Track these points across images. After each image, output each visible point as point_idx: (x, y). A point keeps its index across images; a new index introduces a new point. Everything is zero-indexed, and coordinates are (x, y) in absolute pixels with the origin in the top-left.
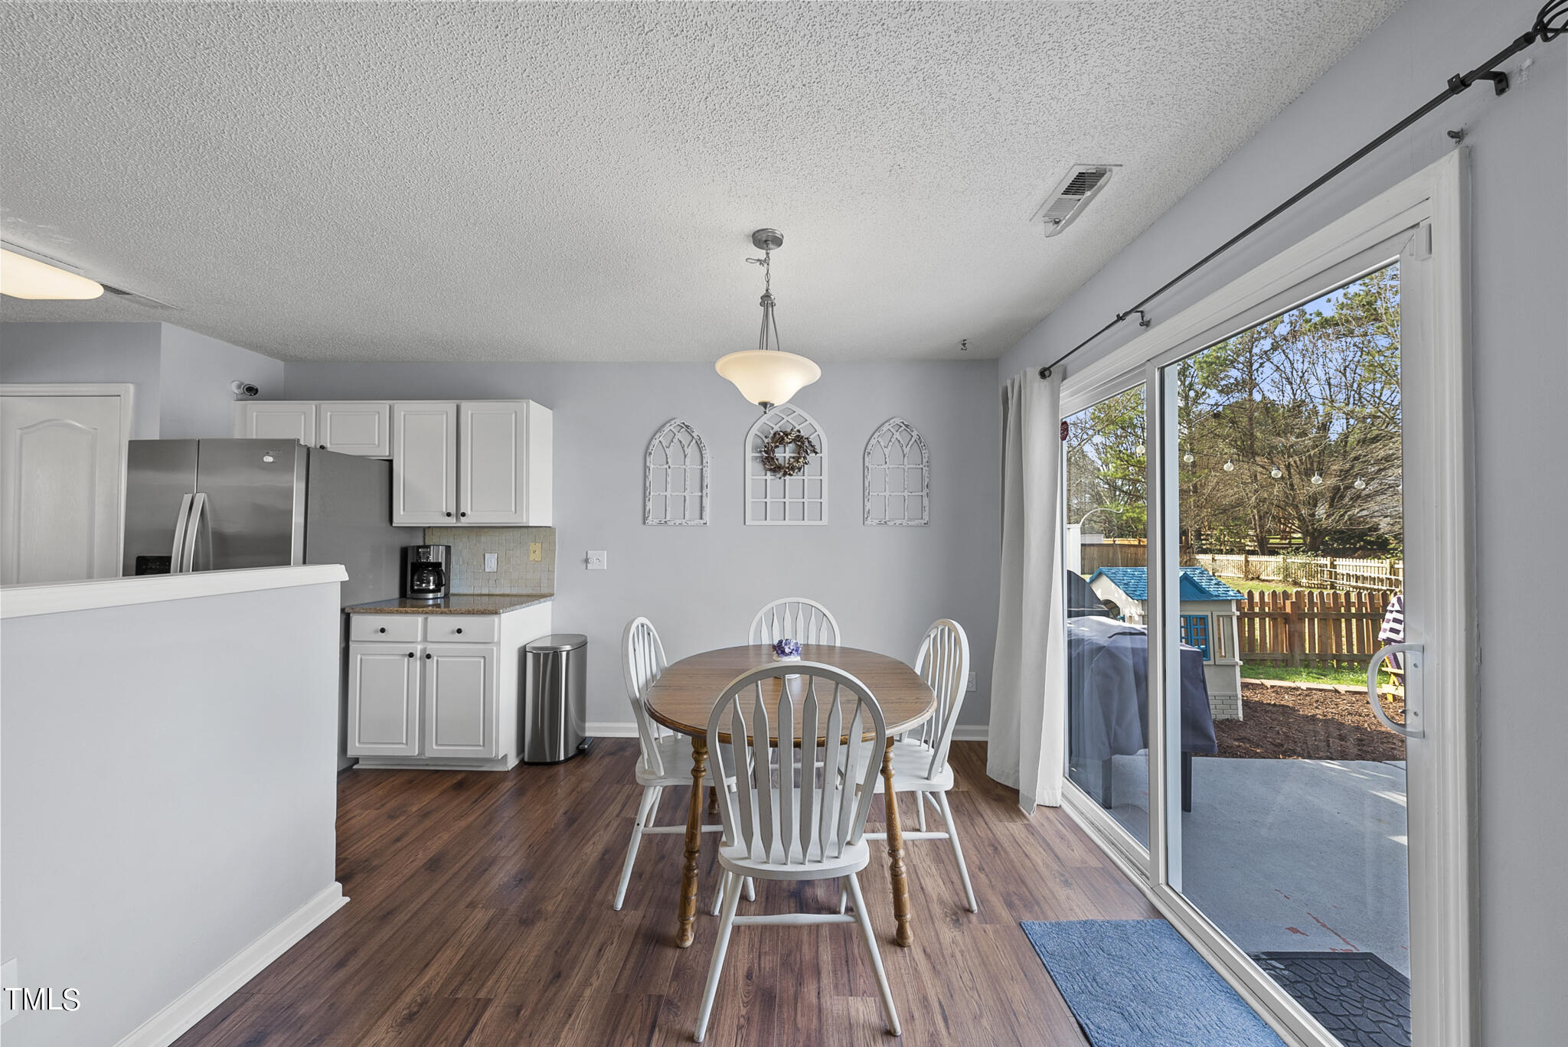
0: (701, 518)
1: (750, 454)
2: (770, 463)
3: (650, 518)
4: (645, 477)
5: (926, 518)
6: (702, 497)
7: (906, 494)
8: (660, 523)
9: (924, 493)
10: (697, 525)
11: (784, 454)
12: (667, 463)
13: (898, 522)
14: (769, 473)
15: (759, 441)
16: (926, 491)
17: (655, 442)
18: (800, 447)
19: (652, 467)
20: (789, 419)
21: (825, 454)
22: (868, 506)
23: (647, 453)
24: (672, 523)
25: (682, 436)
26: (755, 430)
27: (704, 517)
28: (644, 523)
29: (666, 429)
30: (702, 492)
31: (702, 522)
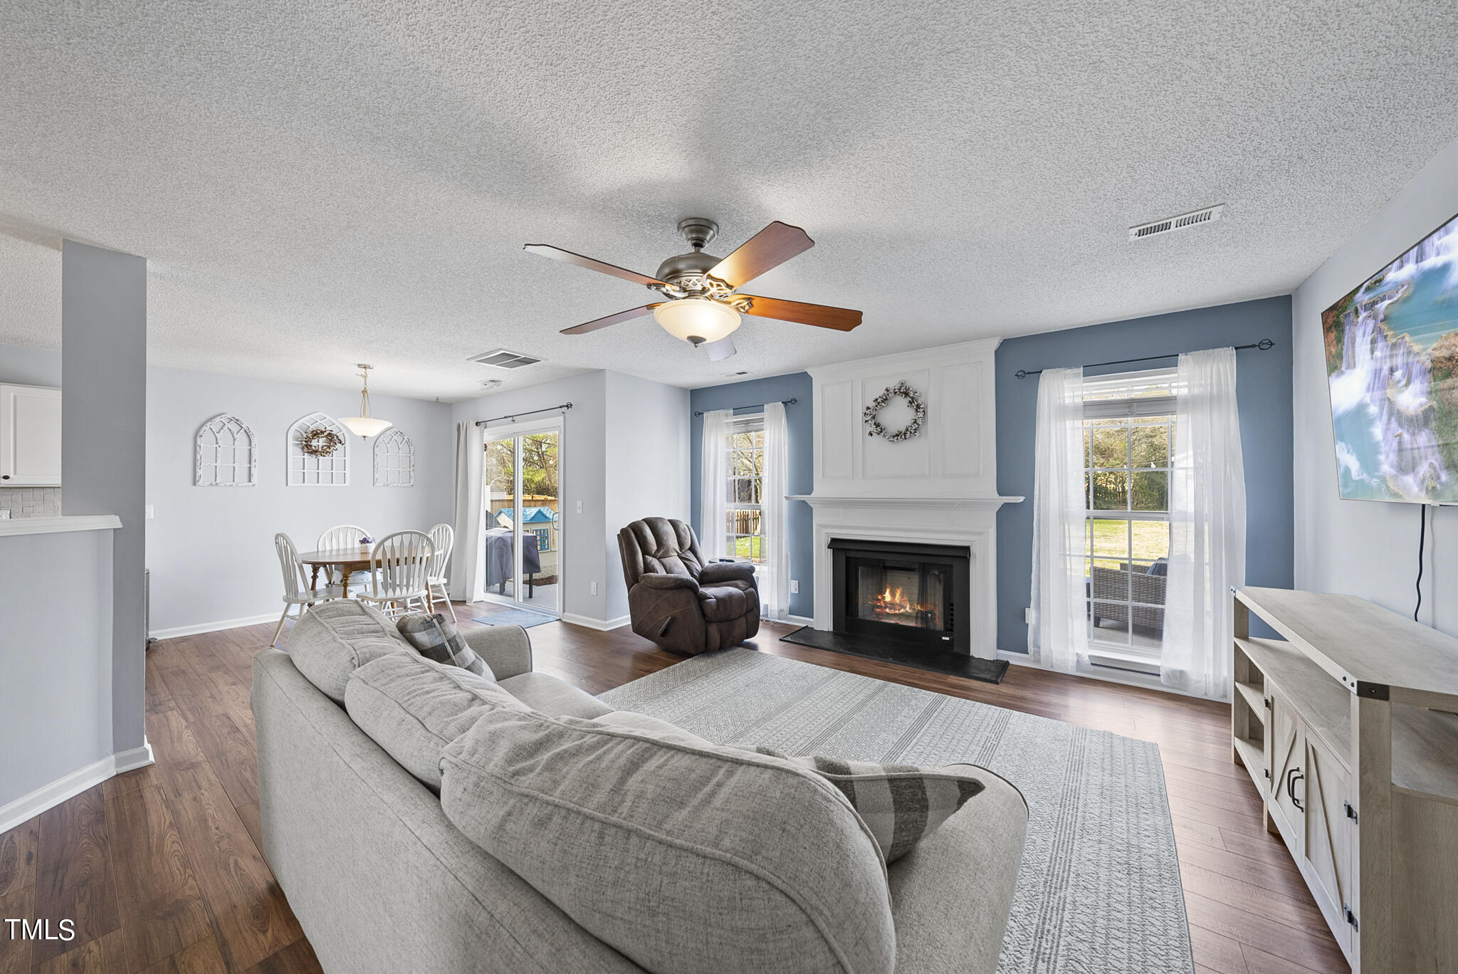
0: (250, 481)
1: (291, 441)
2: (307, 448)
3: (201, 481)
4: (195, 452)
5: (412, 483)
6: (250, 467)
7: (400, 469)
8: (211, 484)
9: (411, 470)
10: (246, 486)
11: (319, 443)
12: (217, 443)
13: (395, 485)
14: (306, 454)
15: (299, 434)
16: (412, 468)
17: (206, 428)
18: (331, 440)
19: (202, 445)
20: (322, 422)
21: (347, 445)
22: (377, 475)
23: (197, 435)
24: (223, 485)
25: (234, 427)
26: (295, 426)
27: (252, 480)
28: (195, 484)
29: (218, 419)
30: (250, 463)
31: (251, 484)
